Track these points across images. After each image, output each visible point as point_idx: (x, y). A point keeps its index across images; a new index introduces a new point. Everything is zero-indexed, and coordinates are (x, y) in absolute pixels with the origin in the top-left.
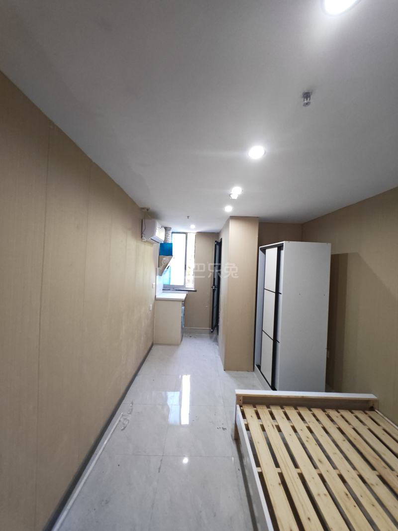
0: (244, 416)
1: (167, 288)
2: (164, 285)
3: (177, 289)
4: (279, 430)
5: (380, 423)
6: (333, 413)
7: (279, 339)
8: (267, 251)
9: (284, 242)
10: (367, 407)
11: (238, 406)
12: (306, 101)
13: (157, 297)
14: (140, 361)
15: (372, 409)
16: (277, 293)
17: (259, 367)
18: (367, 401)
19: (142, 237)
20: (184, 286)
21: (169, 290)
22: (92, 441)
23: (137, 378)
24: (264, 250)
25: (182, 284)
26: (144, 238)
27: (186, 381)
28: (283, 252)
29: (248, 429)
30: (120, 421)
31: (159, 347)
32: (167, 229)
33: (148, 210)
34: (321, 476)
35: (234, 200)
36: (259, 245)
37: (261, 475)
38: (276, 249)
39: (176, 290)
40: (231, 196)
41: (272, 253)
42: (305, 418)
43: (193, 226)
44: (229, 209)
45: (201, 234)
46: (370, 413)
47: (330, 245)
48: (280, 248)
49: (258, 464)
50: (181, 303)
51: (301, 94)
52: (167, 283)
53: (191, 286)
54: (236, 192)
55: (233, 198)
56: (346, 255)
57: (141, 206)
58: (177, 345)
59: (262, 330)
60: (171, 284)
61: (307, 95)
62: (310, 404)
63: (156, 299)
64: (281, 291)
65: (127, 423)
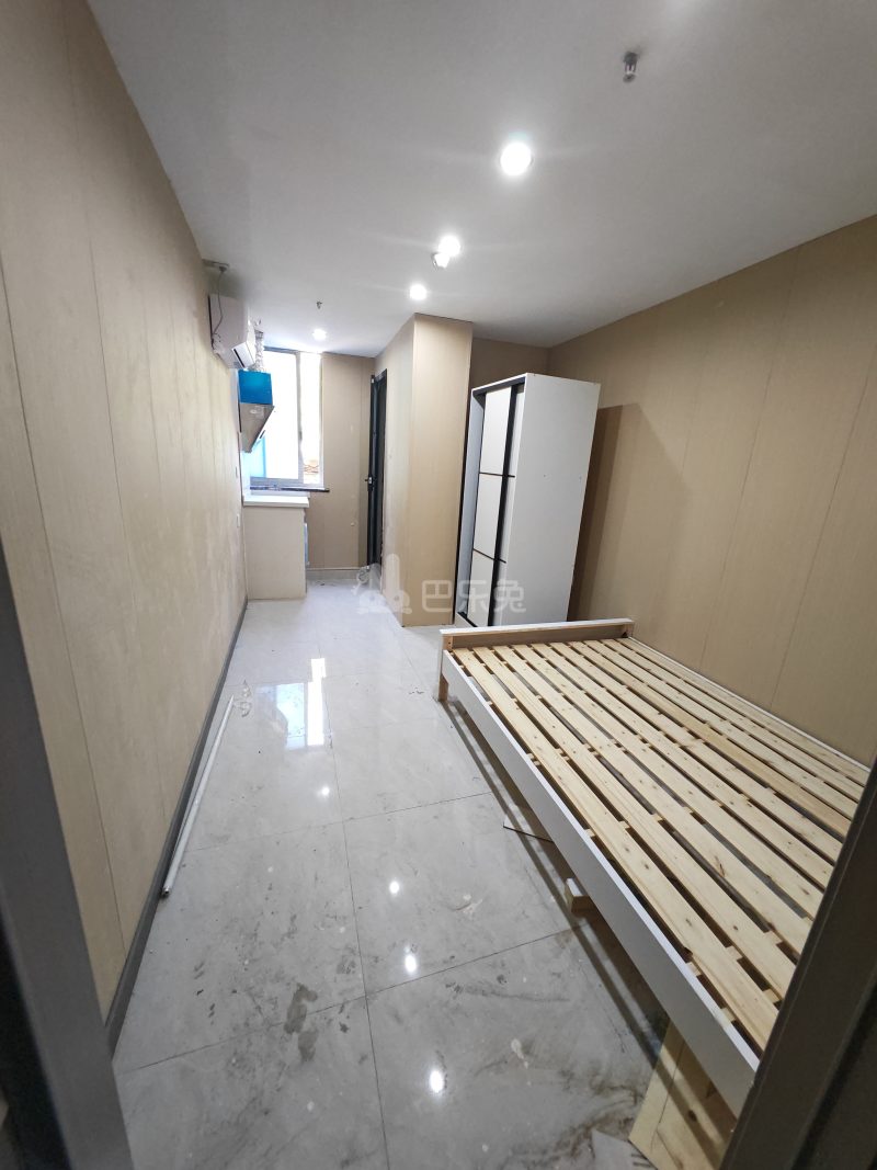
0: (460, 663)
1: (259, 484)
2: (252, 478)
3: (287, 487)
4: (513, 670)
5: (632, 647)
6: (578, 645)
7: (505, 555)
8: (488, 396)
9: (526, 375)
10: (620, 633)
11: (446, 652)
12: (629, 73)
13: (245, 500)
14: (235, 623)
15: (625, 636)
16: (506, 476)
17: (464, 615)
18: (620, 627)
19: (213, 341)
20: (300, 480)
21: (266, 488)
22: (199, 727)
23: (236, 651)
24: (481, 397)
25: (295, 476)
26: (217, 343)
27: (319, 666)
28: (521, 397)
29: (468, 674)
30: (233, 706)
31: (262, 603)
32: (259, 335)
33: (222, 269)
34: (566, 697)
35: (441, 268)
36: (471, 385)
37: (494, 707)
38: (509, 390)
39: (284, 489)
40: (436, 257)
41: (498, 400)
42: (542, 653)
43: (320, 334)
44: (419, 294)
45: (336, 359)
46: (622, 640)
47: (599, 386)
48: (517, 388)
49: (487, 698)
50: (303, 513)
51: (622, 54)
52: (258, 473)
53: (315, 481)
54: (449, 248)
55: (439, 264)
56: (619, 409)
57: (205, 256)
58: (300, 598)
59: (473, 549)
60: (269, 476)
61: (631, 59)
62: (548, 638)
63: (245, 506)
64: (513, 470)
65: (248, 707)
